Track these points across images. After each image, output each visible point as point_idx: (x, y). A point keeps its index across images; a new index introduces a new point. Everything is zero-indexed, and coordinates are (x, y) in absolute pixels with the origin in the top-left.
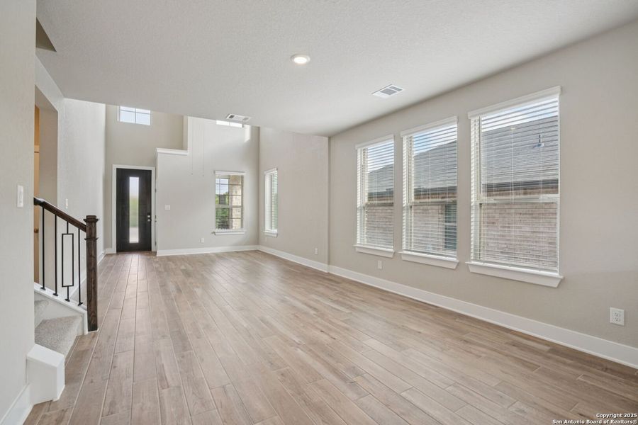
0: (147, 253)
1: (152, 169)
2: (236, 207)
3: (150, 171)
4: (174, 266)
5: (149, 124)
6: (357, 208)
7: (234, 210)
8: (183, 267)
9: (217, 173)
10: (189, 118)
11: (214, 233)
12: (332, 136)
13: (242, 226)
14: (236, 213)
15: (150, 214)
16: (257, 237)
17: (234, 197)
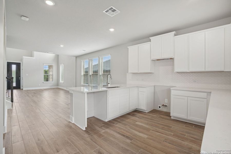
0: (19, 89)
1: (21, 62)
2: (51, 75)
6: (81, 75)
7: (50, 76)
8: (33, 92)
9: (44, 64)
10: (35, 52)
11: (43, 82)
12: (77, 57)
13: (53, 81)
14: (51, 77)
15: (20, 77)
16: (58, 84)
17: (50, 72)
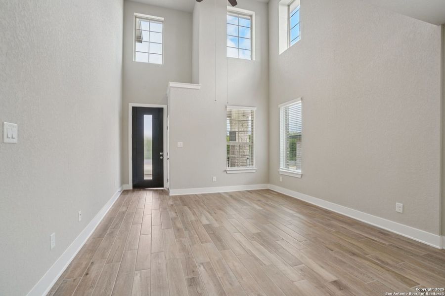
0: (160, 190)
1: (164, 106)
3: (162, 109)
4: (193, 218)
5: (161, 64)
8: (205, 222)
11: (226, 171)
15: (163, 151)
